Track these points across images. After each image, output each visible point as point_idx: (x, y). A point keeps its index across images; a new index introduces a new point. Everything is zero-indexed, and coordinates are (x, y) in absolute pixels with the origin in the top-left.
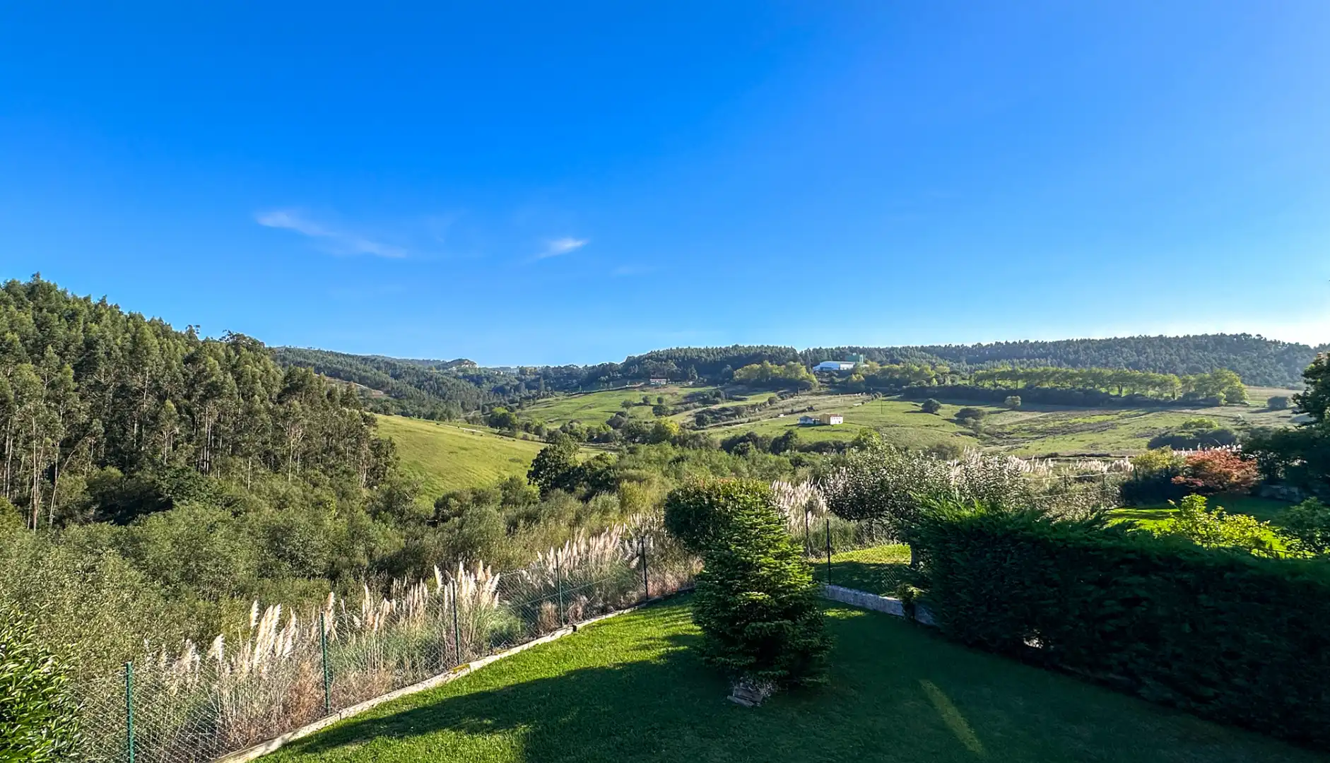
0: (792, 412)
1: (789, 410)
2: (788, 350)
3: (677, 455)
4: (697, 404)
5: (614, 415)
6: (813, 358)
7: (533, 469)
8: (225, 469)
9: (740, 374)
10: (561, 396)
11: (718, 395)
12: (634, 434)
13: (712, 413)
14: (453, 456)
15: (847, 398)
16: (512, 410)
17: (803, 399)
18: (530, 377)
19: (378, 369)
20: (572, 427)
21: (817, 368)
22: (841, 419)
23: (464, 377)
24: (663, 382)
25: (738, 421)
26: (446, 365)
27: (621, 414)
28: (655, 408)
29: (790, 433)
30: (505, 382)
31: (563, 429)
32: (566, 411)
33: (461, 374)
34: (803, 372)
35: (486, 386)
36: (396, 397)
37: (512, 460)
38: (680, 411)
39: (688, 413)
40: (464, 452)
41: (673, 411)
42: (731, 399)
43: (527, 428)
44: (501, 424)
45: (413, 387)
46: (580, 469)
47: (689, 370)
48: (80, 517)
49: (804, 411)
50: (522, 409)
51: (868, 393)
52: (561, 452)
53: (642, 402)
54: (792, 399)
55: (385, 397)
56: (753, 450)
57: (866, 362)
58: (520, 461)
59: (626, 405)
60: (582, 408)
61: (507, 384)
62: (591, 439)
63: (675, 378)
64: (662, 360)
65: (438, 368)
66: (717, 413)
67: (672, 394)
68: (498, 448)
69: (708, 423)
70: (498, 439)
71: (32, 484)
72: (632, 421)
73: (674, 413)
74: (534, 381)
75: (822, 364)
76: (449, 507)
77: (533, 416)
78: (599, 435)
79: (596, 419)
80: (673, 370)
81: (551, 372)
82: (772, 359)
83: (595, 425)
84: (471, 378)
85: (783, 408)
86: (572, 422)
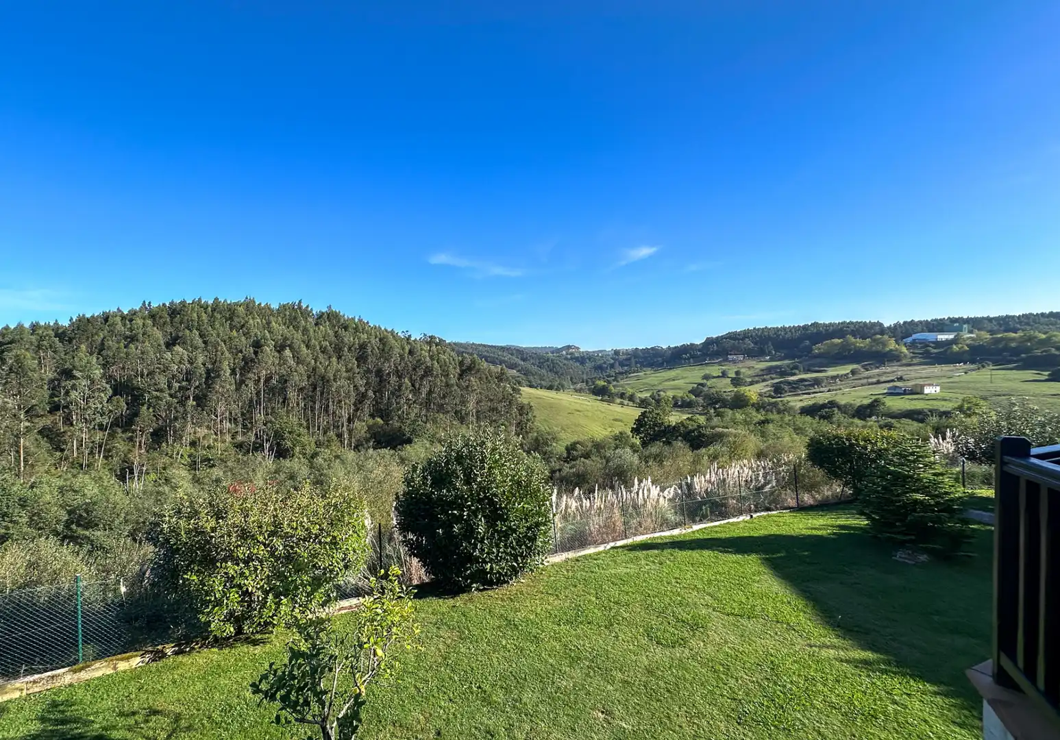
0: (878, 382)
1: (874, 380)
2: (873, 325)
3: (762, 418)
4: (774, 376)
5: (696, 385)
6: (903, 331)
7: (635, 426)
8: (435, 421)
9: (818, 349)
10: (649, 371)
11: (796, 368)
12: (715, 402)
13: (789, 383)
14: (571, 416)
15: (945, 368)
16: (609, 382)
17: (890, 370)
18: (622, 357)
19: (512, 354)
20: (659, 395)
21: (909, 340)
22: (938, 389)
23: (572, 359)
24: (741, 357)
25: (818, 390)
26: (558, 350)
27: (702, 385)
28: (733, 379)
29: (876, 401)
30: (602, 362)
31: (652, 397)
32: (652, 383)
33: (569, 356)
34: (892, 345)
35: (589, 365)
36: (525, 374)
37: (616, 420)
38: (757, 382)
39: (764, 384)
40: (578, 413)
41: (750, 382)
42: (808, 371)
43: (622, 396)
44: (601, 392)
45: (536, 367)
46: (674, 427)
47: (766, 346)
48: (365, 446)
49: (893, 381)
50: (618, 381)
51: (973, 362)
52: (658, 414)
53: (721, 375)
54: (877, 370)
55: (518, 374)
56: (838, 415)
57: (971, 332)
58: (621, 421)
59: (706, 377)
60: (666, 380)
61: (605, 363)
62: (676, 405)
63: (750, 354)
64: (739, 340)
65: (553, 353)
66: (795, 384)
67: (749, 368)
68: (603, 411)
69: (786, 392)
70: (598, 403)
71: (343, 426)
72: (713, 390)
73: (751, 383)
74: (626, 360)
75: (914, 336)
76: (576, 450)
77: (626, 387)
78: (683, 401)
79: (679, 389)
80: (750, 347)
81: (640, 353)
82: (854, 333)
83: (680, 394)
84: (577, 359)
85: (867, 378)
86: (659, 391)
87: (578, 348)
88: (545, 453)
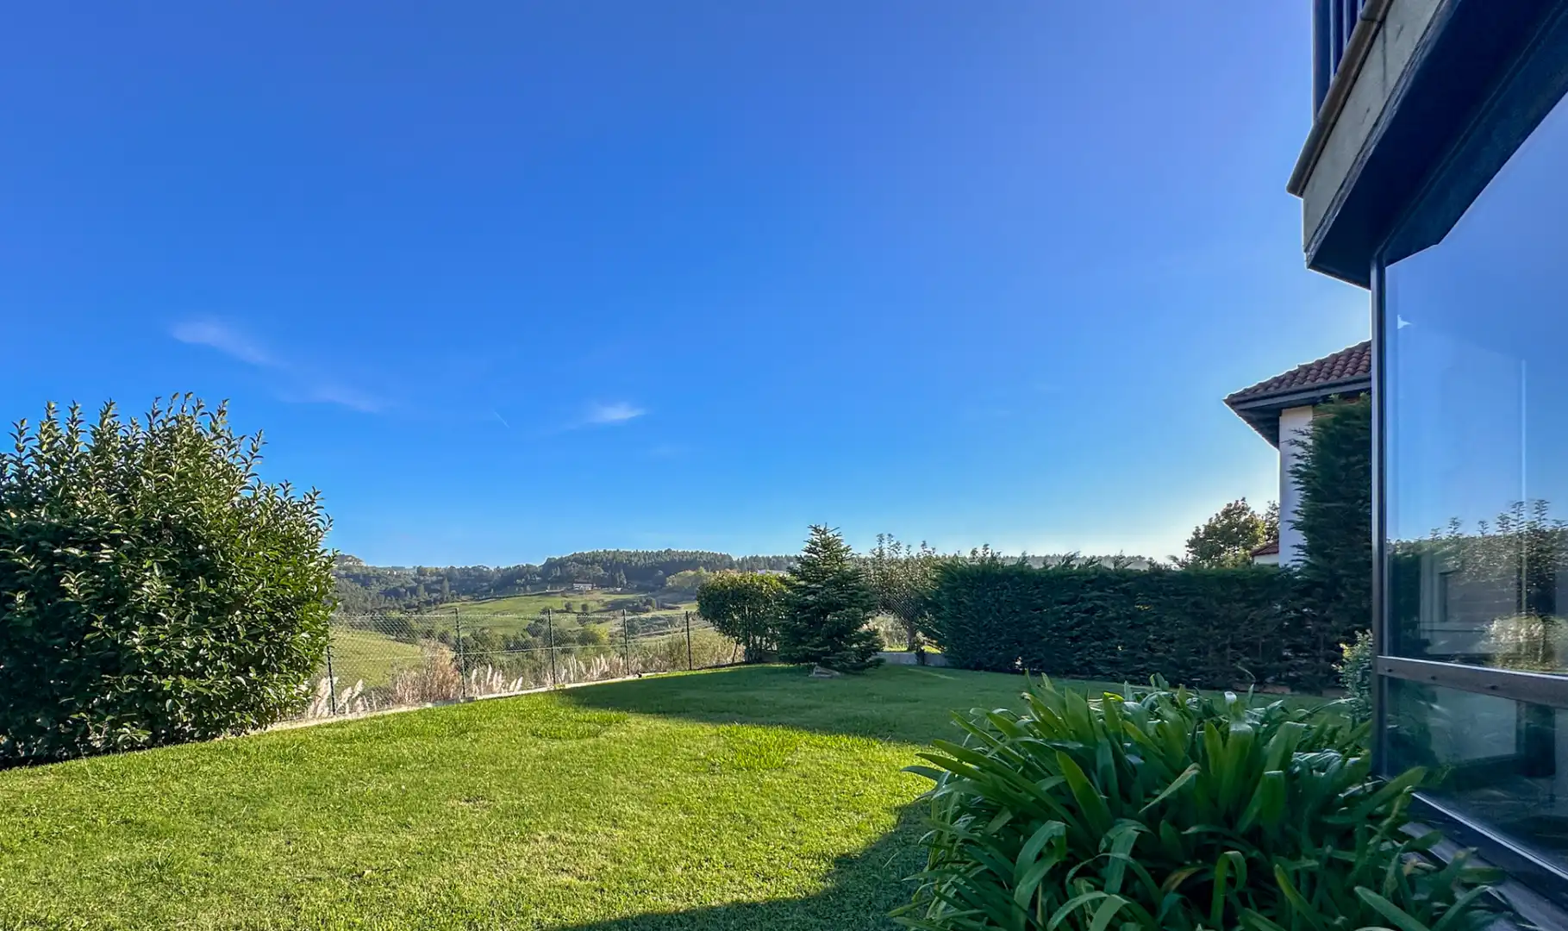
2: (723, 556)
4: (625, 612)
5: (533, 622)
6: (749, 566)
10: (469, 600)
11: (649, 602)
13: (642, 622)
16: (409, 615)
18: (429, 579)
20: (483, 634)
23: (347, 576)
24: (588, 587)
25: (667, 631)
27: (542, 621)
28: (579, 615)
30: (399, 584)
31: (474, 636)
32: (476, 617)
33: (343, 573)
35: (376, 588)
38: (607, 619)
39: (615, 621)
41: (599, 618)
42: (663, 607)
43: (429, 634)
44: (394, 628)
47: (618, 574)
50: (422, 614)
53: (565, 609)
59: (547, 611)
60: (494, 614)
61: (402, 586)
63: (601, 583)
64: (588, 563)
66: (648, 622)
67: (597, 600)
69: (639, 631)
72: (553, 629)
73: (601, 621)
74: (436, 582)
77: (436, 622)
78: (516, 643)
79: (510, 626)
80: (599, 574)
81: (457, 573)
82: (708, 565)
83: (511, 633)
84: (356, 578)
86: (483, 629)
87: (359, 561)
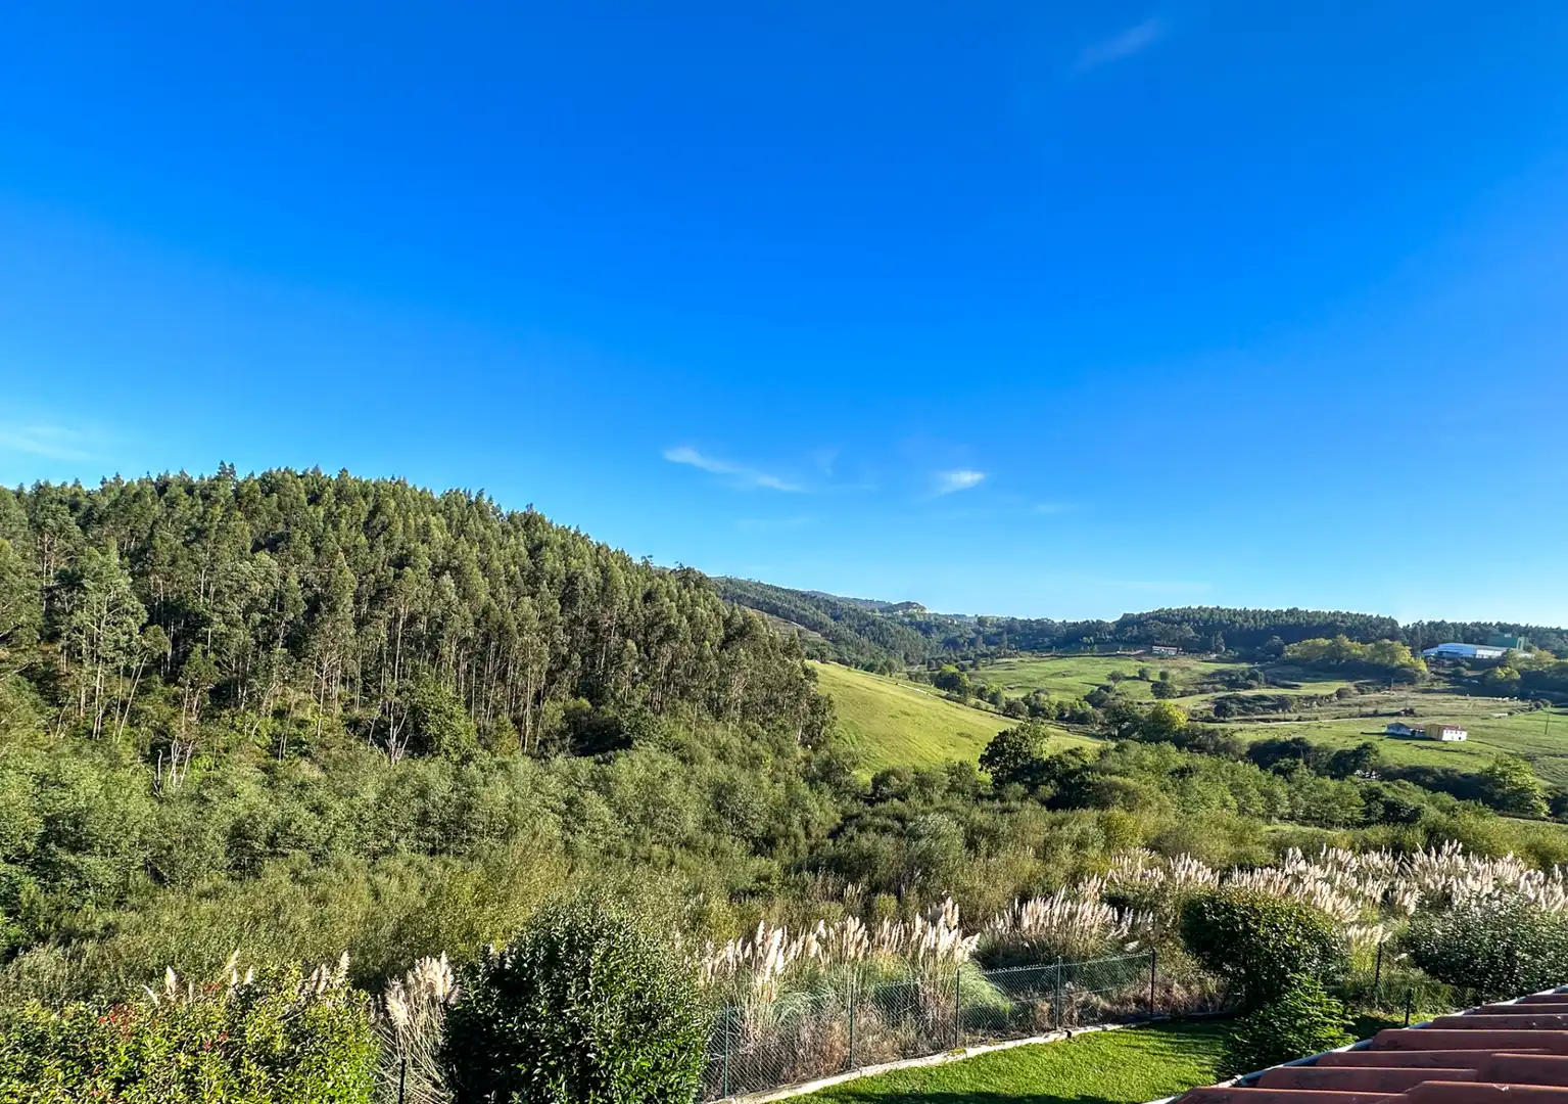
0: (1375, 714)
1: (1370, 710)
2: (1382, 621)
3: (1184, 762)
4: (1219, 686)
5: (1096, 688)
6: (1426, 637)
7: (987, 752)
8: (674, 712)
9: (1293, 650)
10: (1027, 657)
11: (1254, 676)
12: (1121, 717)
13: (1240, 701)
14: (893, 721)
15: (1482, 702)
16: (963, 669)
17: (1400, 696)
18: (990, 629)
19: (818, 608)
20: (1037, 699)
21: (1433, 652)
22: (1464, 735)
23: (911, 624)
24: (1172, 651)
25: (1282, 716)
26: (891, 608)
27: (1107, 689)
28: (1155, 685)
29: (1365, 746)
30: (958, 634)
31: (1026, 700)
32: (1030, 676)
33: (907, 620)
34: (1405, 656)
35: (936, 637)
36: (833, 641)
37: (961, 734)
38: (1191, 694)
39: (1204, 697)
40: (904, 717)
41: (1181, 692)
42: (1272, 684)
43: (980, 693)
44: (948, 684)
45: (853, 633)
46: (1047, 763)
47: (1213, 637)
48: (558, 743)
49: (1398, 714)
50: (977, 669)
51: (1523, 697)
52: (1024, 737)
53: (1138, 675)
54: (1378, 695)
55: (822, 640)
57: (1528, 649)
58: (969, 736)
59: (1115, 677)
60: (1053, 675)
61: (961, 636)
62: (1061, 717)
63: (1189, 648)
64: (1173, 623)
65: (882, 611)
66: (1249, 703)
67: (1182, 669)
68: (945, 717)
69: (1233, 714)
70: (941, 703)
72: (1120, 701)
73: (1183, 695)
74: (995, 635)
75: (1442, 647)
76: (888, 785)
77: (989, 679)
78: (1073, 712)
79: (1071, 691)
80: (1188, 636)
81: (1019, 626)
82: (1351, 632)
83: (1069, 699)
84: (918, 626)
85: (1360, 706)
86: (1038, 692)
87: (923, 608)
88: (838, 785)
